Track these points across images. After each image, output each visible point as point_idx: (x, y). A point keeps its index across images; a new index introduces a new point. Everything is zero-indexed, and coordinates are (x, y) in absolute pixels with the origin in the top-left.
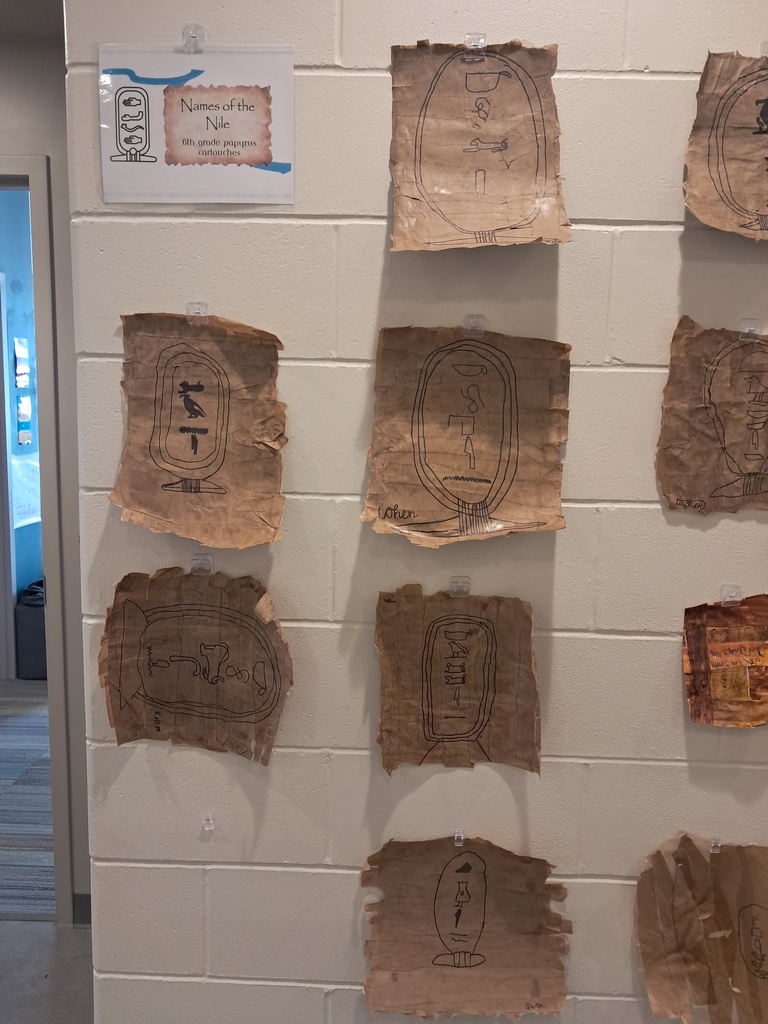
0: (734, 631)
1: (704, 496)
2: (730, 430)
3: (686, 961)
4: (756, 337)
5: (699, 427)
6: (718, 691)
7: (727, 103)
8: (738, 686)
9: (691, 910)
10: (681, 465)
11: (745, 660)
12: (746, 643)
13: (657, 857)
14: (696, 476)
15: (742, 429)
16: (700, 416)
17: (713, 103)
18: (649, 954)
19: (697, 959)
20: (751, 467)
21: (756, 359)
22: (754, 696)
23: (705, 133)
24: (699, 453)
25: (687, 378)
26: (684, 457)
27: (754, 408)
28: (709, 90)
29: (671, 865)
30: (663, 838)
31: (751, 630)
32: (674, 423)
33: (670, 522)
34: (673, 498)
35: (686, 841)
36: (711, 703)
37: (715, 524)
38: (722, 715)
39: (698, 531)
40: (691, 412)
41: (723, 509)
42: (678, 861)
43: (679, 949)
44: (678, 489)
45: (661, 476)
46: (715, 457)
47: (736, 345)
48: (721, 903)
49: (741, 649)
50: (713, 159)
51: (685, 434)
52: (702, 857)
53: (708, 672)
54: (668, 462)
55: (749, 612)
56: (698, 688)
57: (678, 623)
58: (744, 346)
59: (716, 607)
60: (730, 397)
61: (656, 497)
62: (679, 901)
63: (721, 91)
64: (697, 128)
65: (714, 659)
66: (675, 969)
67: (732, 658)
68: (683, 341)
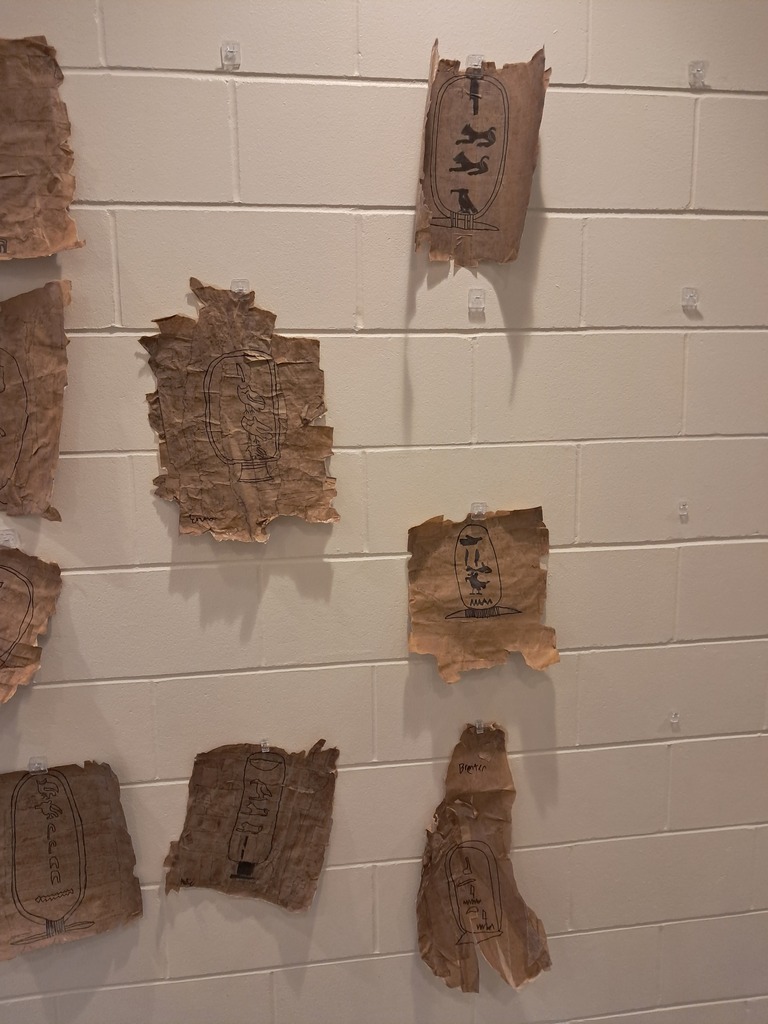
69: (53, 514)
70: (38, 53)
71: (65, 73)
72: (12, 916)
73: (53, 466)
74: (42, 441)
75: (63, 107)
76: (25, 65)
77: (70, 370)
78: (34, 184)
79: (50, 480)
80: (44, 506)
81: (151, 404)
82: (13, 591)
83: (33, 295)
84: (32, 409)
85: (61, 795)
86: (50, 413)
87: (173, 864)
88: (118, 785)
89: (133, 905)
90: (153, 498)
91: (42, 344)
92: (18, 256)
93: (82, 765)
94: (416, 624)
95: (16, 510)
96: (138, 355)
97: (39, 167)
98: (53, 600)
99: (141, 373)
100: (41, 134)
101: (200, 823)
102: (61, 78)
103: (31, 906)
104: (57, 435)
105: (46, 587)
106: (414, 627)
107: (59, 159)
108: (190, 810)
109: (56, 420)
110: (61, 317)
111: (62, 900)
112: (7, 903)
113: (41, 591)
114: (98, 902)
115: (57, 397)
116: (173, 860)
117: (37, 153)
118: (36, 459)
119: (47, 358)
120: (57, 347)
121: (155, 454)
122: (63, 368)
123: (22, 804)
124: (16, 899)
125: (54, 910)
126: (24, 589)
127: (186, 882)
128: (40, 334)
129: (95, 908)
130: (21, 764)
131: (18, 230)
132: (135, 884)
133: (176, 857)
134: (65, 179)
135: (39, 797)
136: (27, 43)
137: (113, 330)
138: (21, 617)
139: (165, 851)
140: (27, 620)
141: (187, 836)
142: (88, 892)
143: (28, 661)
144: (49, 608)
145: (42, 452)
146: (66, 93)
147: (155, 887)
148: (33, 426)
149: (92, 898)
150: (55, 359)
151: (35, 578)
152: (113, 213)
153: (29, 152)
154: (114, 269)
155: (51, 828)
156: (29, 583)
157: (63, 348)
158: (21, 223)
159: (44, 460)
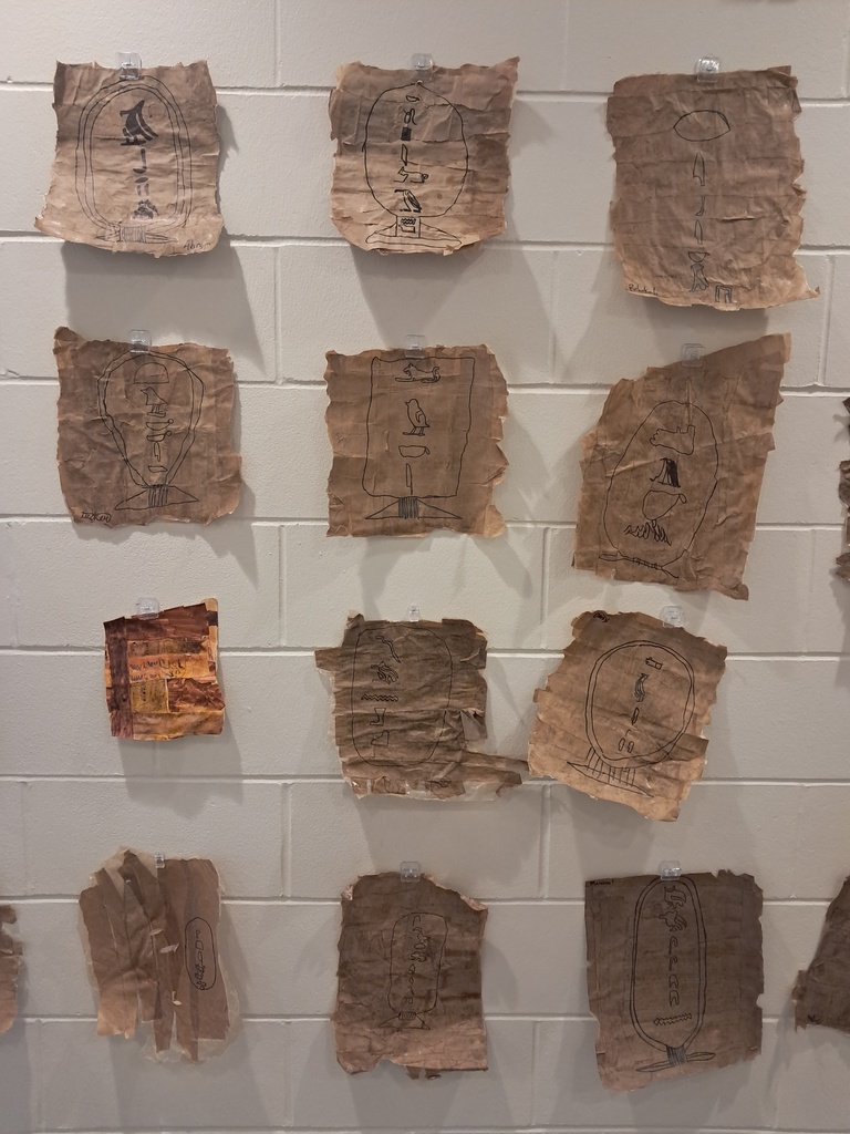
0: (154, 644)
1: (110, 509)
2: (131, 442)
3: (139, 978)
5: (97, 439)
6: (138, 705)
7: (91, 114)
8: (157, 699)
9: (143, 926)
10: (84, 478)
11: (165, 673)
12: (165, 656)
13: (102, 874)
14: (100, 489)
15: (143, 441)
16: (98, 428)
17: (75, 115)
18: (104, 974)
19: (149, 976)
20: (155, 479)
22: (173, 708)
23: (71, 145)
24: (101, 466)
25: (79, 390)
26: (86, 470)
27: (152, 419)
28: (68, 101)
29: (119, 882)
30: (107, 856)
31: (170, 643)
32: (72, 436)
33: (82, 536)
34: (79, 512)
35: (130, 857)
36: (131, 717)
37: (128, 537)
38: (141, 728)
39: (110, 544)
40: (89, 424)
41: (132, 522)
42: (125, 877)
43: (134, 966)
44: (82, 502)
45: (66, 490)
46: (118, 469)
47: (127, 356)
48: (171, 918)
49: (160, 662)
50: (81, 171)
51: (84, 447)
52: (149, 873)
53: (127, 686)
54: (72, 476)
55: (169, 625)
56: (118, 700)
57: (100, 637)
58: (135, 357)
59: (135, 621)
60: (126, 408)
61: (66, 511)
62: (131, 918)
63: (82, 101)
64: (62, 139)
65: (134, 672)
66: (129, 987)
67: (151, 671)
68: (68, 354)
69: (739, 592)
70: (779, 84)
71: (803, 105)
72: (632, 1038)
73: (748, 539)
74: (730, 510)
75: (795, 142)
76: (764, 97)
77: (778, 432)
78: (764, 227)
79: (743, 554)
80: (731, 583)
81: (844, 472)
82: (673, 674)
83: (741, 349)
84: (723, 474)
85: (688, 907)
86: (747, 479)
87: (801, 997)
88: (761, 900)
89: (753, 1043)
90: (831, 578)
91: (743, 402)
92: (745, 306)
93: (715, 874)
95: (687, 584)
96: (837, 417)
97: (767, 206)
98: (712, 686)
99: (837, 437)
100: (774, 172)
101: (836, 952)
102: (799, 111)
103: (650, 1029)
104: (754, 504)
105: (708, 672)
107: (790, 198)
108: (826, 938)
109: (753, 488)
111: (681, 1025)
112: (626, 1022)
113: (701, 677)
114: (716, 1031)
115: (758, 462)
116: (800, 992)
117: (769, 193)
118: (720, 531)
119: (748, 419)
120: (765, 406)
121: (840, 529)
122: (767, 430)
123: (646, 911)
124: (635, 1020)
125: (675, 1034)
126: (684, 673)
127: (813, 1020)
128: (744, 392)
129: (713, 1037)
130: (650, 868)
131: (745, 279)
132: (757, 1013)
133: (804, 989)
134: (794, 221)
135: (665, 905)
136: (769, 74)
137: (814, 388)
138: (682, 704)
139: (790, 979)
140: (690, 708)
141: (817, 966)
142: (707, 1019)
143: (691, 755)
144: (710, 696)
145: (732, 521)
146: (801, 127)
147: (775, 1021)
148: (722, 493)
149: (710, 1026)
150: (759, 421)
151: (695, 662)
152: (832, 258)
153: (760, 193)
154: (824, 322)
155: (673, 941)
156: (689, 666)
157: (771, 406)
158: (747, 271)
159: (733, 531)
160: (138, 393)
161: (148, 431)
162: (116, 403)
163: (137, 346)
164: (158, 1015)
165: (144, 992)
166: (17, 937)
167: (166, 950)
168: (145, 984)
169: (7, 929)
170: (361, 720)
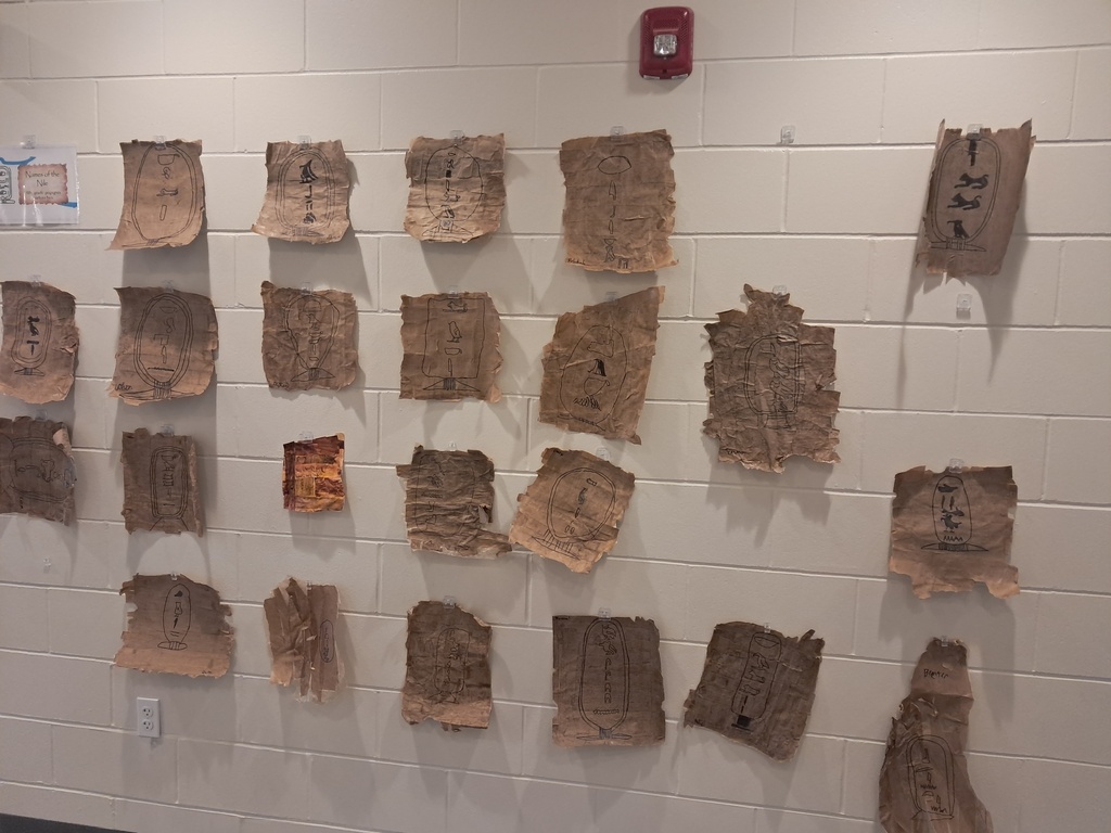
0: (309, 458)
1: (288, 381)
2: (300, 344)
3: (295, 654)
4: (309, 292)
5: (284, 342)
6: (299, 492)
7: (285, 168)
8: (309, 489)
9: (298, 625)
10: (276, 363)
11: (314, 475)
12: (314, 464)
13: (277, 591)
14: (284, 369)
15: (307, 343)
16: (284, 336)
17: (277, 169)
18: (276, 651)
19: (300, 653)
20: (313, 364)
21: (311, 304)
22: (317, 495)
23: (275, 184)
24: (284, 357)
25: (275, 315)
26: (277, 358)
27: (312, 331)
28: (273, 162)
29: (286, 597)
30: (281, 582)
31: (318, 457)
32: (270, 340)
33: (274, 395)
34: (272, 382)
35: (293, 582)
36: (295, 498)
37: (297, 397)
38: (299, 505)
39: (288, 401)
40: (279, 334)
41: (300, 388)
42: (290, 594)
43: (292, 647)
44: (274, 376)
45: (266, 370)
46: (293, 359)
47: (300, 296)
48: (313, 621)
49: (312, 468)
50: (279, 198)
51: (276, 346)
52: (302, 592)
53: (294, 481)
54: (269, 362)
55: (318, 447)
56: (288, 488)
57: (281, 452)
58: (304, 297)
59: (299, 444)
60: (299, 325)
61: (266, 381)
62: (293, 619)
63: (280, 162)
64: (270, 181)
65: (298, 473)
66: (289, 659)
67: (307, 473)
68: (269, 295)
69: (636, 440)
70: (660, 139)
71: (675, 151)
72: (578, 719)
73: (641, 408)
74: (633, 391)
75: (671, 173)
76: (651, 147)
77: (658, 345)
78: (649, 223)
79: (637, 417)
80: (630, 434)
81: (707, 369)
82: (603, 489)
83: (639, 294)
84: (629, 369)
85: (617, 639)
86: (641, 373)
87: (690, 707)
88: (659, 639)
89: (660, 733)
90: (701, 435)
91: (640, 327)
92: (634, 271)
93: (634, 619)
94: (896, 550)
95: (611, 435)
96: (702, 336)
97: (652, 212)
98: (628, 498)
99: (703, 348)
100: (657, 191)
101: (713, 679)
102: (673, 154)
103: (590, 715)
104: (645, 387)
105: (624, 489)
106: (893, 552)
107: (666, 206)
108: (707, 668)
109: (644, 378)
110: (657, 310)
111: (611, 716)
112: (575, 709)
113: (620, 492)
114: (635, 723)
115: (647, 362)
116: (691, 703)
117: (653, 204)
118: (628, 402)
119: (643, 336)
120: (651, 329)
121: (706, 404)
122: (652, 343)
123: (591, 640)
124: (581, 709)
125: (606, 721)
126: (610, 489)
127: (699, 722)
128: (640, 320)
129: (632, 727)
130: (593, 612)
131: (636, 254)
132: (662, 716)
133: (693, 702)
134: (668, 220)
135: (602, 637)
136: (654, 134)
137: (687, 318)
138: (606, 507)
139: (685, 695)
140: (611, 510)
141: (702, 687)
142: (629, 715)
143: (608, 538)
144: (625, 504)
145: (633, 397)
146: (674, 164)
147: (676, 722)
148: (629, 381)
149: (631, 719)
150: (648, 337)
151: (617, 483)
152: (696, 240)
153: (648, 203)
154: (693, 277)
155: (608, 662)
156: (613, 485)
157: (654, 330)
158: (638, 249)
159: (634, 403)
160: (305, 317)
161: (309, 338)
162: (293, 321)
163: (305, 291)
164: (303, 676)
165: (297, 662)
166: (231, 624)
167: (309, 639)
168: (297, 658)
169: (227, 619)
170: (421, 508)
